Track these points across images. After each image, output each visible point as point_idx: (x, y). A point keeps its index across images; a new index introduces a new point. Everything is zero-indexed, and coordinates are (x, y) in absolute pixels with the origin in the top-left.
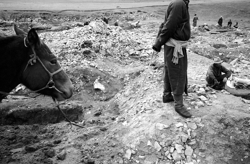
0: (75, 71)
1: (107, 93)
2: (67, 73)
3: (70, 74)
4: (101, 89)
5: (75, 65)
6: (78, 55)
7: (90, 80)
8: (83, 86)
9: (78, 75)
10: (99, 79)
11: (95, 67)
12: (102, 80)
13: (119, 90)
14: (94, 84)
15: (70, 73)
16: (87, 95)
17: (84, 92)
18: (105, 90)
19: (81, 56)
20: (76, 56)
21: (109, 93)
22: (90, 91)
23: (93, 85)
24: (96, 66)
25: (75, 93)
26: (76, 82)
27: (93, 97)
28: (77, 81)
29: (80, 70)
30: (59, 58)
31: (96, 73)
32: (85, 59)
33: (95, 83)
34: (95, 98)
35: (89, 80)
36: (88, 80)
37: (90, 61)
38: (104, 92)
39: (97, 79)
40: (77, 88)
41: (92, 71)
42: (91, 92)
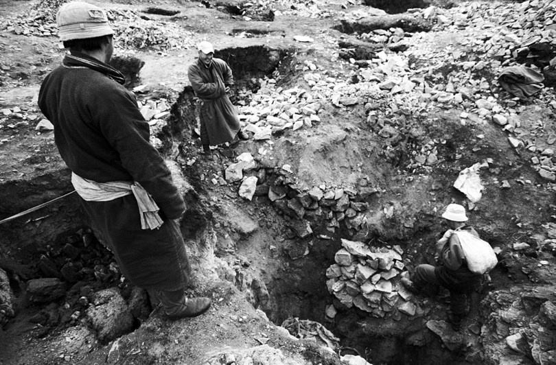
0: (436, 121)
1: (478, 212)
2: (417, 118)
3: (423, 124)
4: (468, 196)
5: (451, 106)
6: (484, 79)
7: (460, 159)
8: (433, 165)
9: (439, 134)
10: (485, 164)
11: (503, 126)
12: (493, 171)
13: (519, 225)
14: (462, 174)
15: (425, 122)
16: (423, 193)
17: (422, 182)
18: (476, 204)
19: (490, 84)
20: (478, 81)
21: (484, 215)
22: (440, 186)
23: (457, 175)
24: (507, 127)
25: (403, 173)
26: (423, 150)
27: (435, 203)
28: (426, 147)
29: (449, 124)
30: (433, 76)
31: (490, 147)
32: (496, 95)
33: (466, 170)
34: (435, 209)
35: (458, 156)
36: (455, 156)
37: (505, 105)
38: (470, 208)
39: (481, 163)
40: (416, 165)
41: (481, 136)
42: (440, 189)
